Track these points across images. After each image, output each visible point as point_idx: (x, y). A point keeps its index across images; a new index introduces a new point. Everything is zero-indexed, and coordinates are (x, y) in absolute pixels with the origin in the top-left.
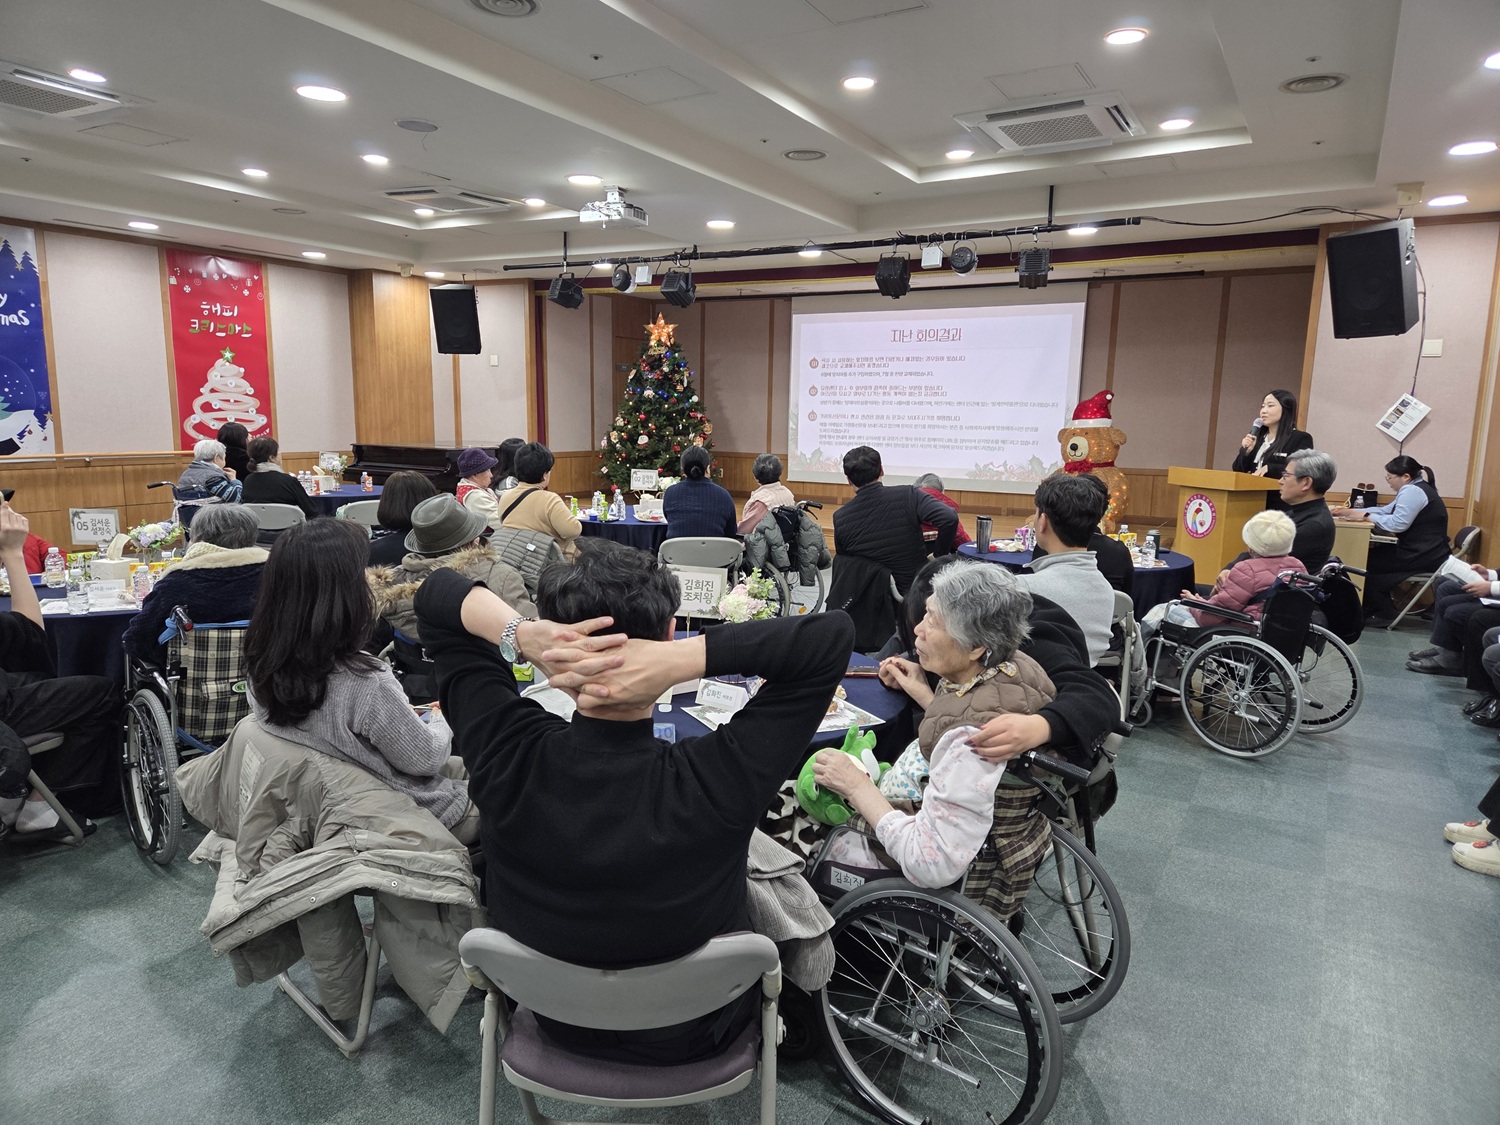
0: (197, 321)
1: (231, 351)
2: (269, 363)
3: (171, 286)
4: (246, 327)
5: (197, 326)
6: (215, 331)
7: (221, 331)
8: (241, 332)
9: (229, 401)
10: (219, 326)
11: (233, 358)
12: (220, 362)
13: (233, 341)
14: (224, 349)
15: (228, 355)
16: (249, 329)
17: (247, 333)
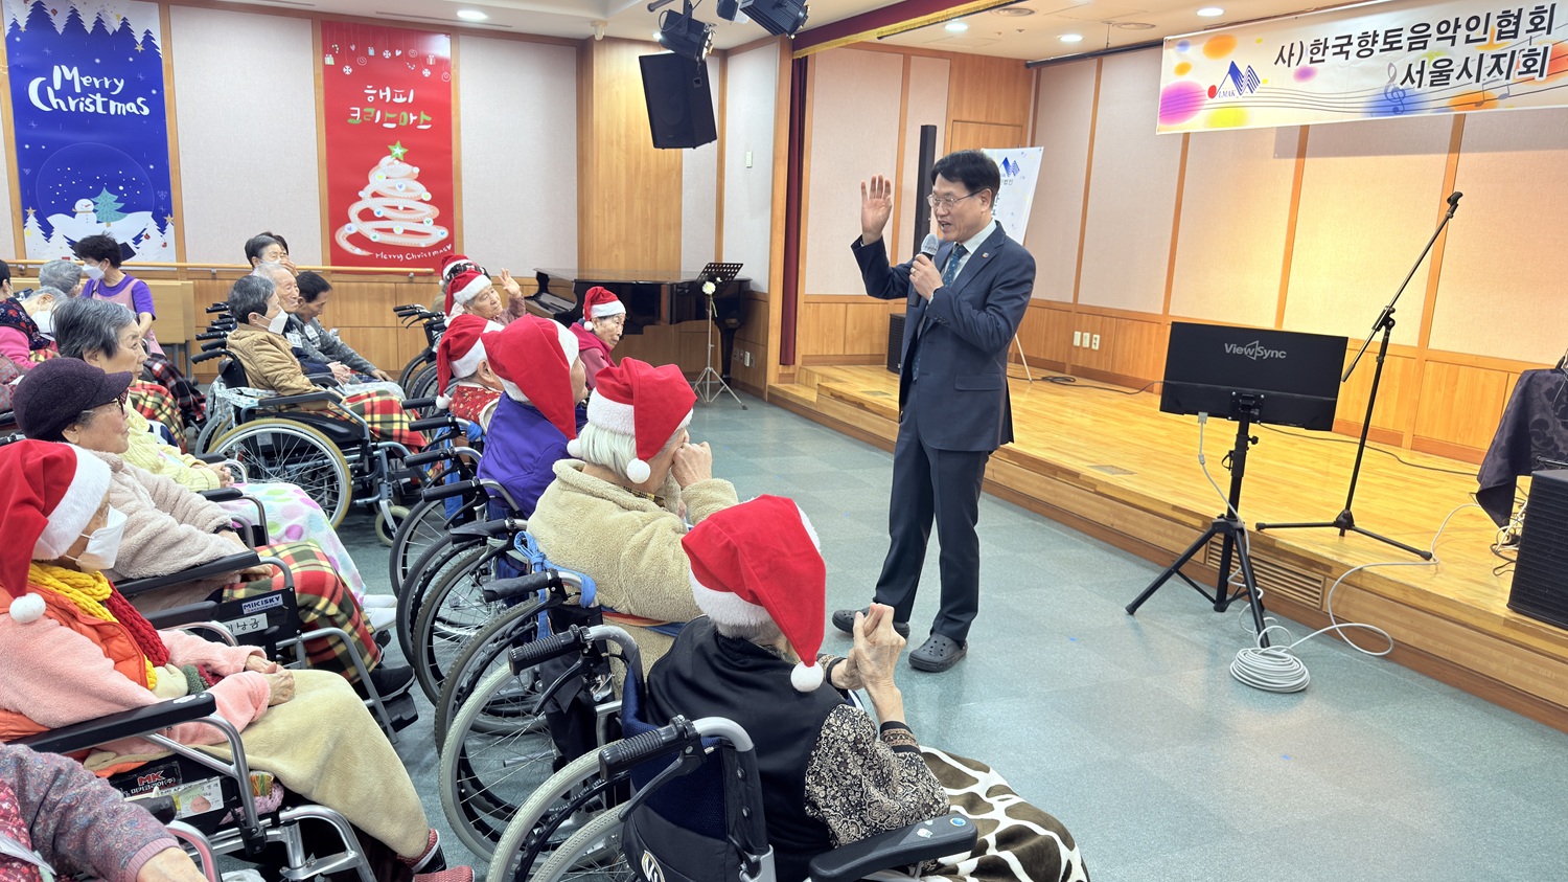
0: (358, 109)
1: (403, 146)
2: (454, 163)
3: (327, 68)
4: (424, 117)
5: (358, 115)
6: (382, 120)
7: (390, 121)
8: (417, 122)
9: (396, 208)
10: (388, 115)
11: (405, 155)
12: (386, 160)
13: (405, 134)
14: (394, 144)
15: (398, 150)
16: (429, 119)
17: (426, 123)
